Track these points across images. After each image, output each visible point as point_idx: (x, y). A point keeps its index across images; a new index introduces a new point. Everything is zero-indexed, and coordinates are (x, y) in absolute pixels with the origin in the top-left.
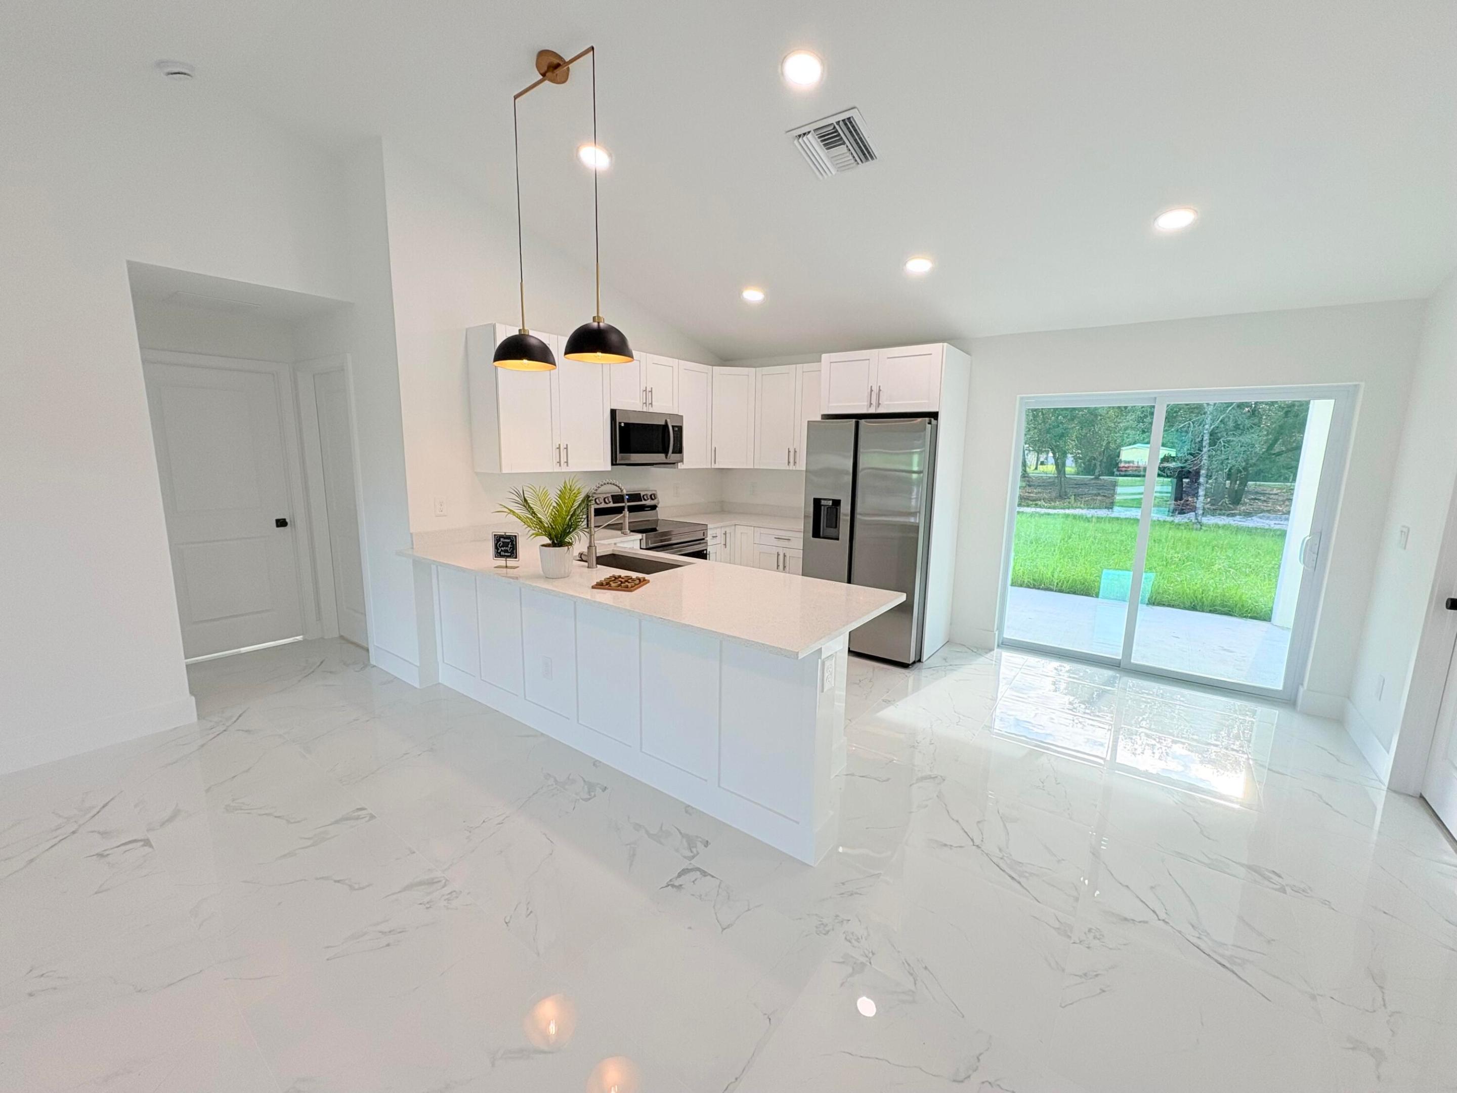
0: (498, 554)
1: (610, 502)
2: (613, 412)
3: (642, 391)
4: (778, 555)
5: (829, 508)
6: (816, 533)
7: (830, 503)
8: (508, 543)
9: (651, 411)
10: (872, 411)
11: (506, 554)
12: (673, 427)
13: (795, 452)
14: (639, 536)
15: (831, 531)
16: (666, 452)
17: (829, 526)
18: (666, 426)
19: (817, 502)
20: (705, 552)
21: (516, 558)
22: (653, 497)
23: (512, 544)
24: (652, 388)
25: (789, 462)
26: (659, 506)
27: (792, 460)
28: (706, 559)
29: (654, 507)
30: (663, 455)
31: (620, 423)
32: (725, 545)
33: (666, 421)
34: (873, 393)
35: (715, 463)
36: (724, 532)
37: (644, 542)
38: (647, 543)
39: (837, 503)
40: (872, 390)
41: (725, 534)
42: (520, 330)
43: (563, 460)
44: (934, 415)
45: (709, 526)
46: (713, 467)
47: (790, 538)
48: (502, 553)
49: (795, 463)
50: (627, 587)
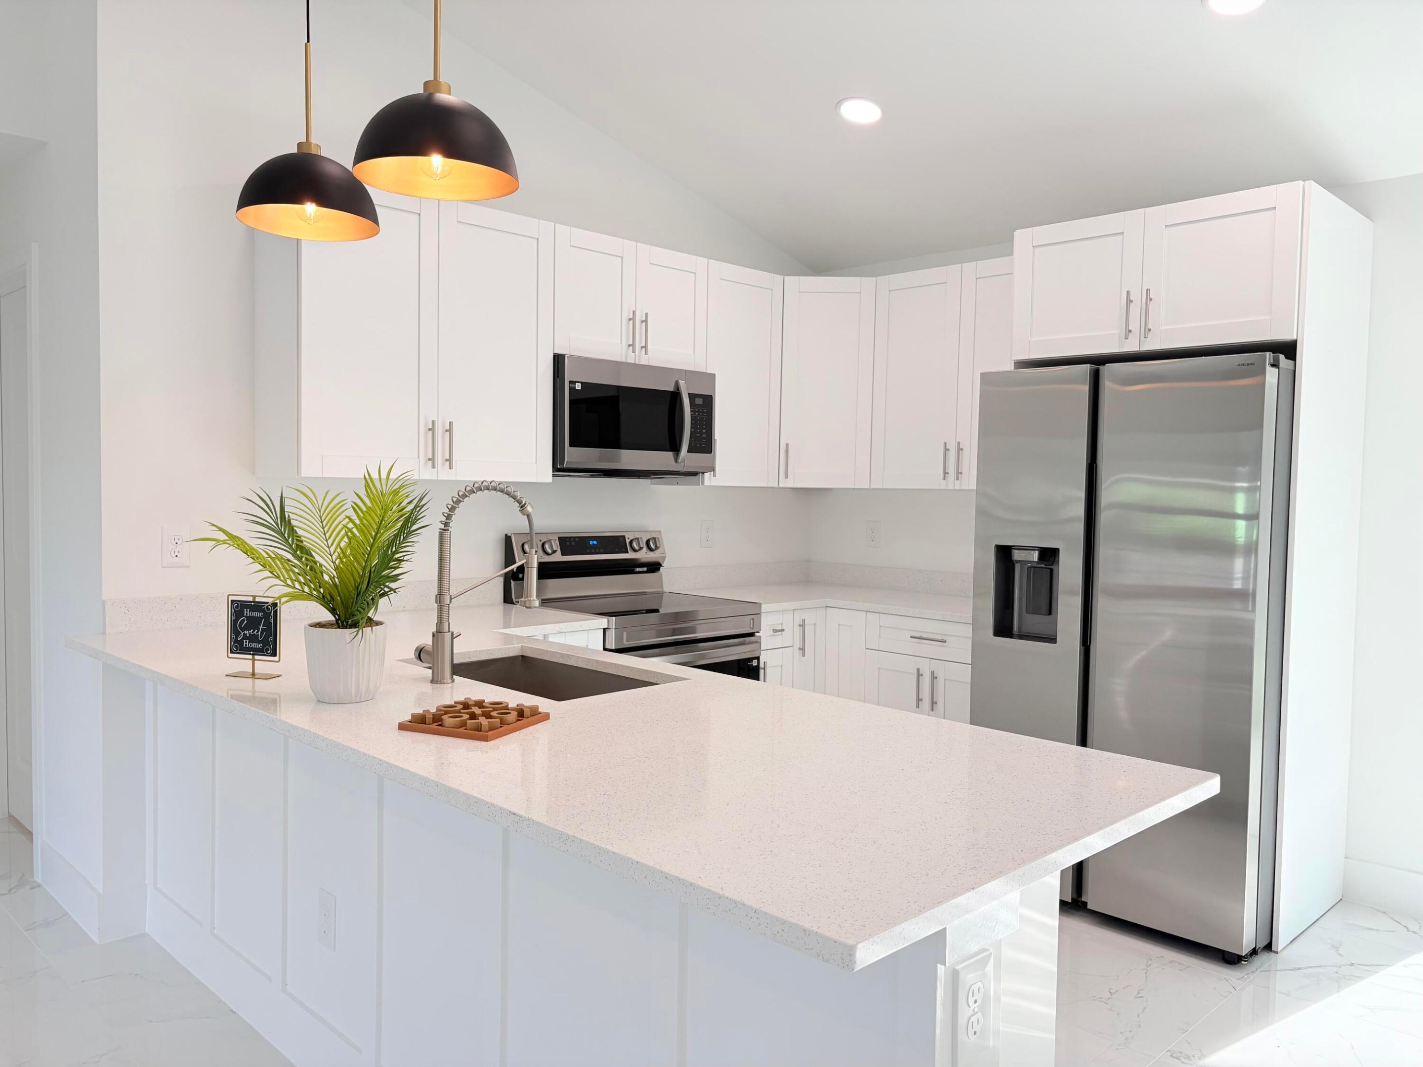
0: (238, 646)
1: (554, 552)
2: (558, 360)
3: (625, 321)
4: (919, 675)
5: (1033, 569)
6: (1003, 628)
7: (1035, 556)
8: (260, 619)
9: (644, 362)
10: (1131, 346)
11: (254, 645)
12: (692, 397)
13: (960, 450)
14: (603, 622)
15: (1036, 622)
16: (674, 447)
17: (1033, 609)
18: (675, 396)
19: (1004, 553)
20: (755, 663)
21: (274, 654)
22: (651, 544)
23: (267, 623)
24: (646, 315)
25: (946, 473)
26: (665, 564)
27: (952, 469)
28: (757, 678)
29: (654, 567)
30: (670, 455)
31: (572, 382)
32: (802, 649)
33: (677, 384)
34: (1132, 306)
35: (787, 477)
36: (798, 621)
37: (611, 635)
38: (618, 638)
39: (1049, 555)
40: (1129, 301)
41: (802, 625)
42: (300, 145)
43: (441, 454)
44: (1289, 349)
45: (764, 608)
46: (781, 485)
47: (945, 638)
48: (246, 643)
49: (959, 473)
50: (479, 728)
